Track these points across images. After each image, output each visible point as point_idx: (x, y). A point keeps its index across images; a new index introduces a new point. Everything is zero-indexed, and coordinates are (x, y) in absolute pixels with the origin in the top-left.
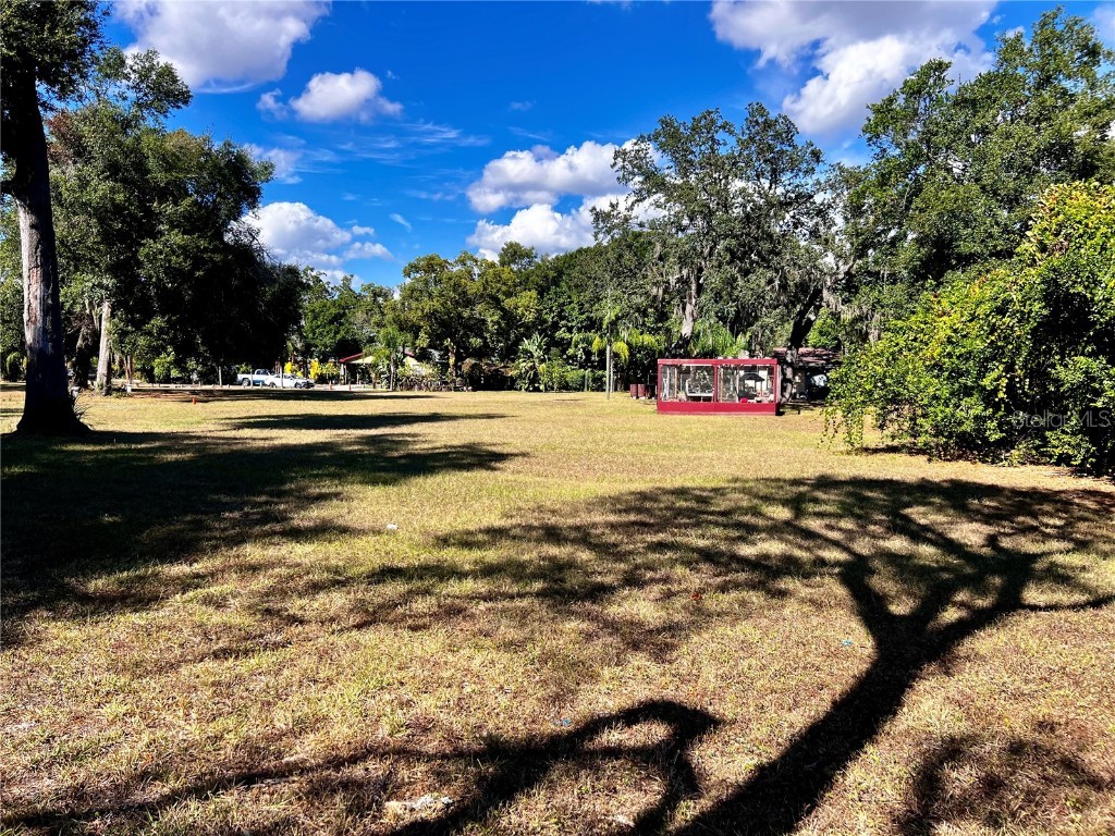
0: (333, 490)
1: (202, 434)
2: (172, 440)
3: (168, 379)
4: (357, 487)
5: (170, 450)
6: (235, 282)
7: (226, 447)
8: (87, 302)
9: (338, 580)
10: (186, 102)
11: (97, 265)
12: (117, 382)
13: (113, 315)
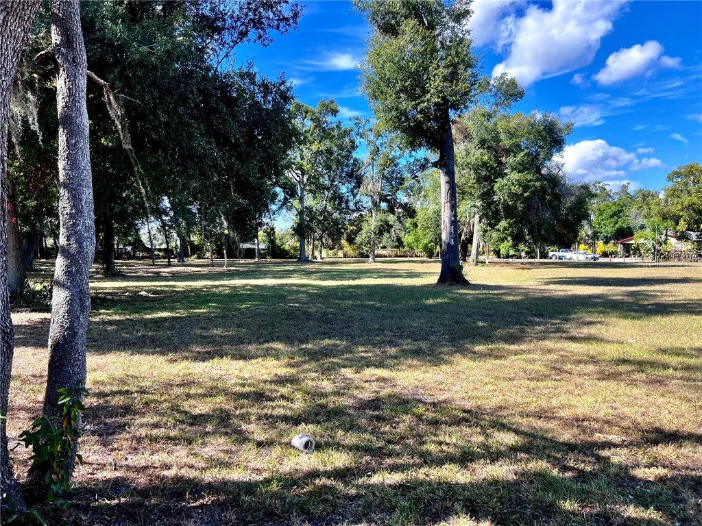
0: (599, 319)
1: (526, 287)
2: (511, 290)
3: (508, 256)
4: (614, 319)
5: (509, 294)
6: (548, 197)
7: (540, 294)
8: (468, 215)
9: (593, 360)
10: (521, 98)
11: (473, 195)
12: (481, 258)
13: (480, 222)
